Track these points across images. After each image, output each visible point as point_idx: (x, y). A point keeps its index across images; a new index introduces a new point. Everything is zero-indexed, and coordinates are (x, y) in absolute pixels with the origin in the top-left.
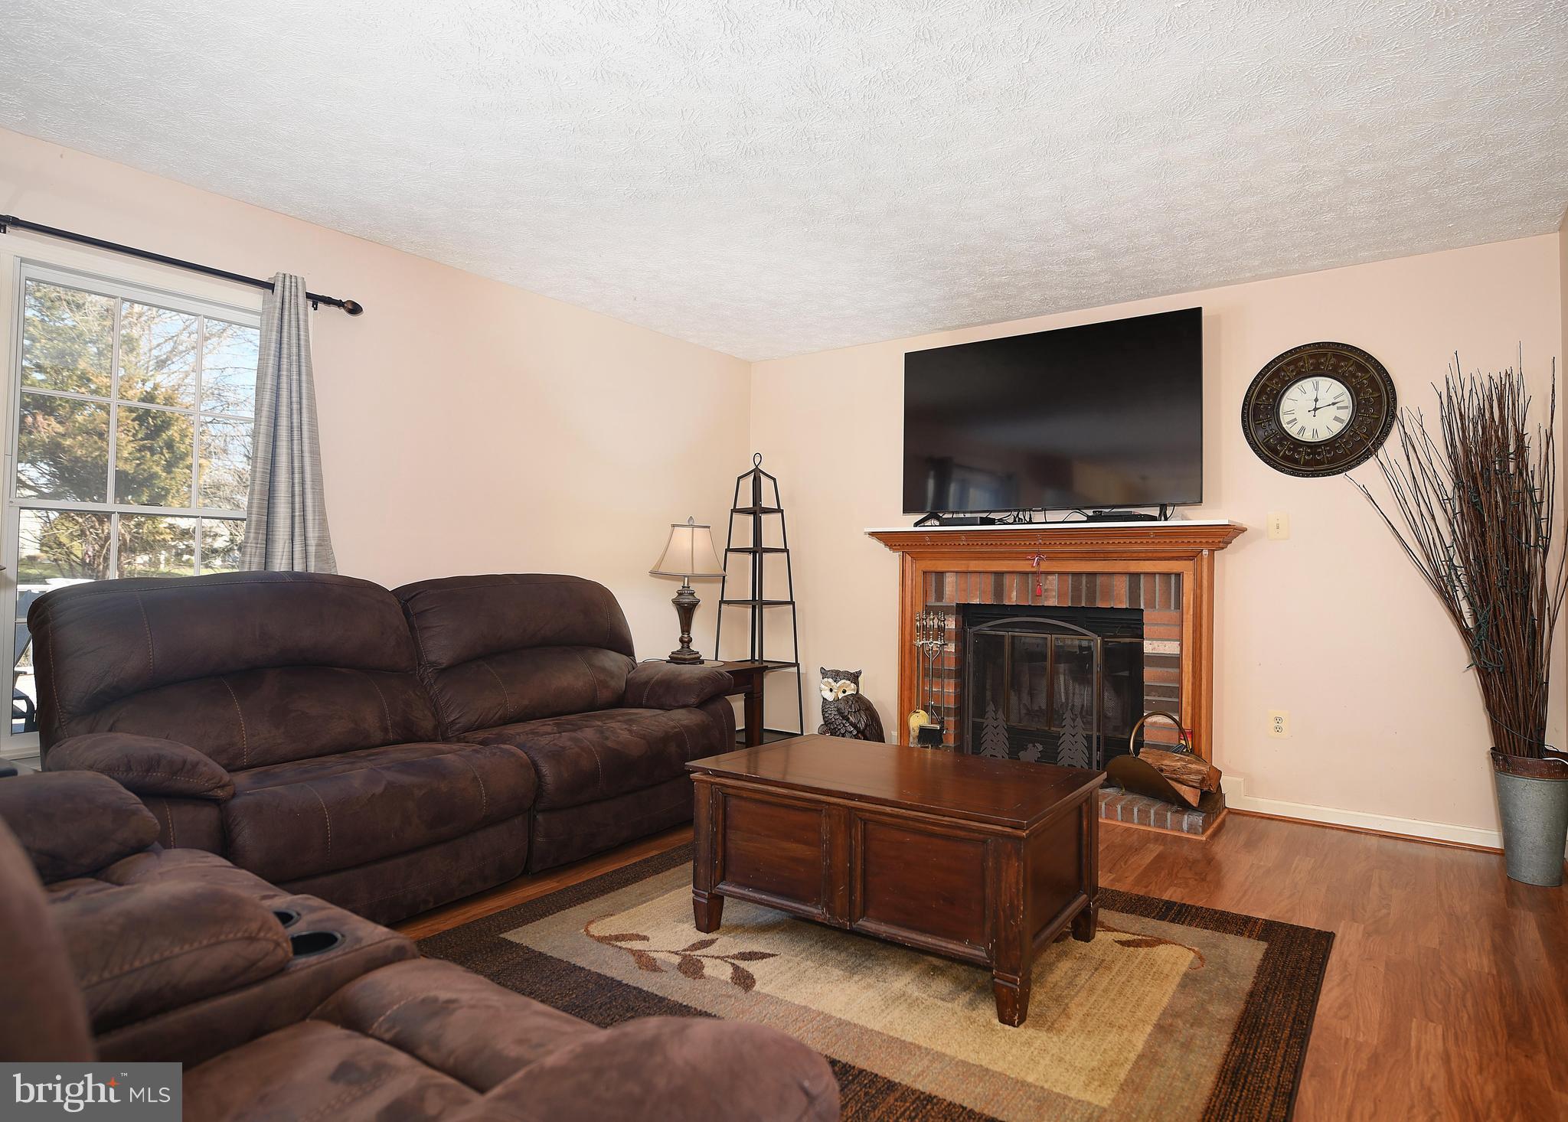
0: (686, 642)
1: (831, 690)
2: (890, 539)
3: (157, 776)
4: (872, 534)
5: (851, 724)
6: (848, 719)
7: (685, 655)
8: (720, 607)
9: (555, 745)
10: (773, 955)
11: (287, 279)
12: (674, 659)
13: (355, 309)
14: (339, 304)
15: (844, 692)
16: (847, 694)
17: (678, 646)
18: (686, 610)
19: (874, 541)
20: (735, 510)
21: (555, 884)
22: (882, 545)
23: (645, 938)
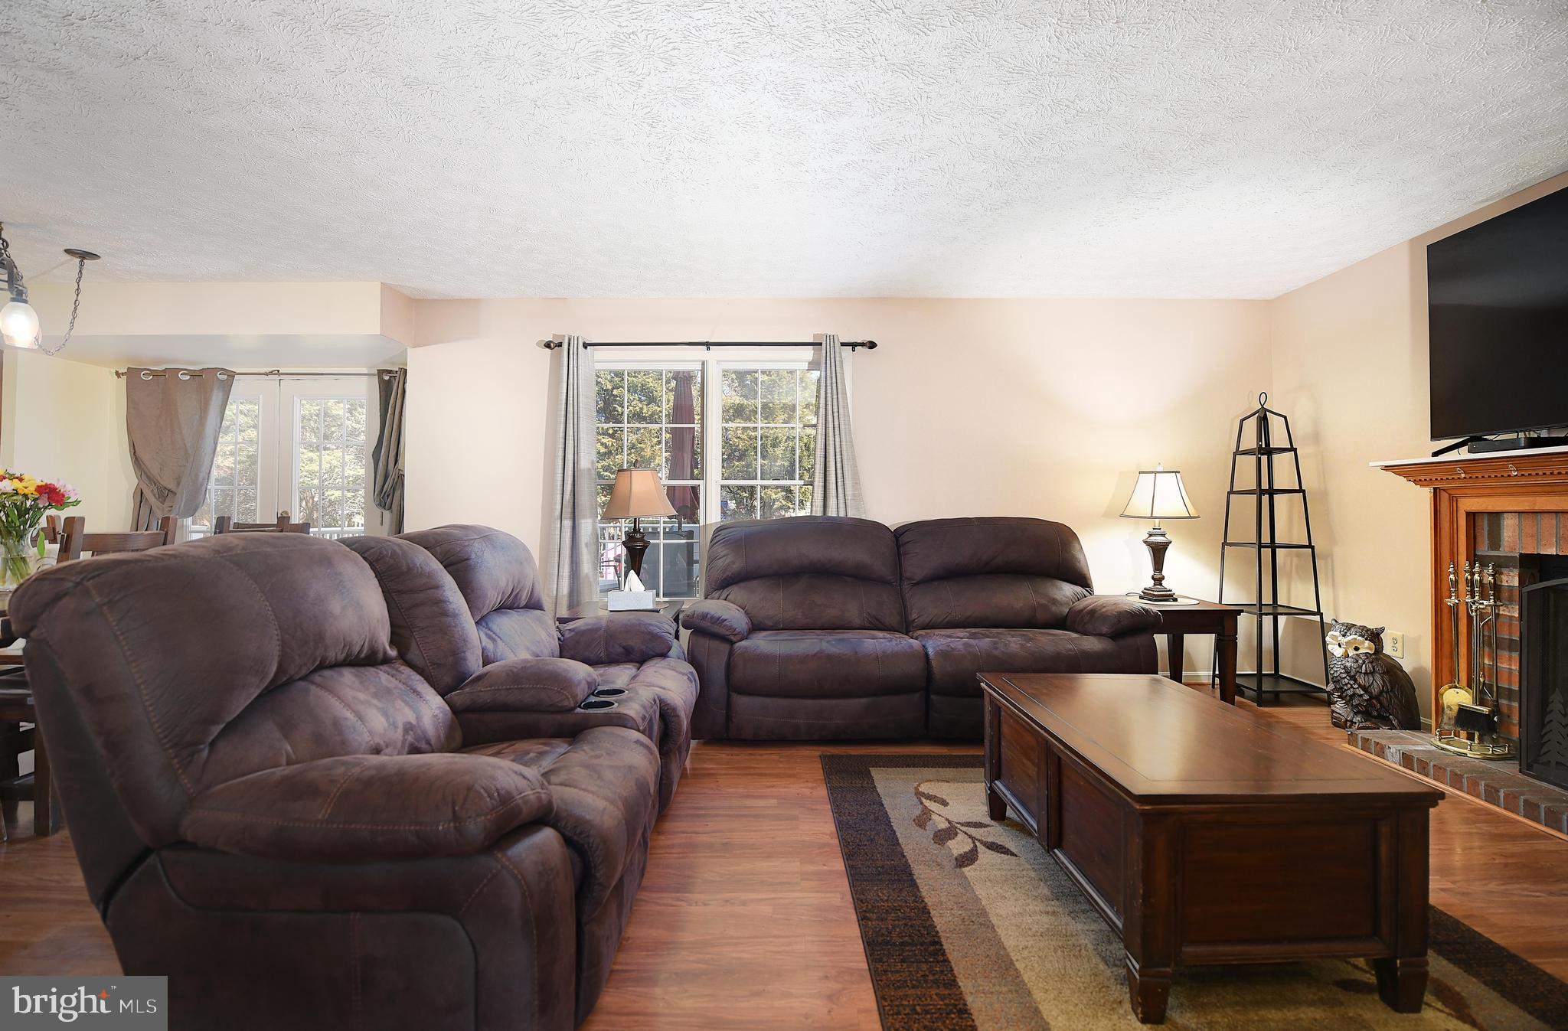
0: (1158, 581)
1: (1340, 645)
2: (1411, 472)
3: (706, 624)
4: (1387, 468)
5: (1360, 686)
6: (1355, 681)
7: (1158, 591)
8: (1223, 548)
9: (948, 646)
10: (1013, 854)
11: (828, 338)
12: (1146, 595)
13: (872, 345)
14: (862, 344)
15: (1357, 649)
16: (1360, 651)
17: (1150, 583)
18: (1158, 552)
19: (1390, 474)
20: (1237, 452)
21: (946, 750)
22: (1402, 479)
23: (944, 803)
